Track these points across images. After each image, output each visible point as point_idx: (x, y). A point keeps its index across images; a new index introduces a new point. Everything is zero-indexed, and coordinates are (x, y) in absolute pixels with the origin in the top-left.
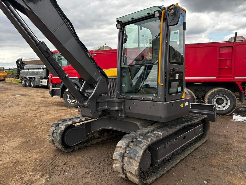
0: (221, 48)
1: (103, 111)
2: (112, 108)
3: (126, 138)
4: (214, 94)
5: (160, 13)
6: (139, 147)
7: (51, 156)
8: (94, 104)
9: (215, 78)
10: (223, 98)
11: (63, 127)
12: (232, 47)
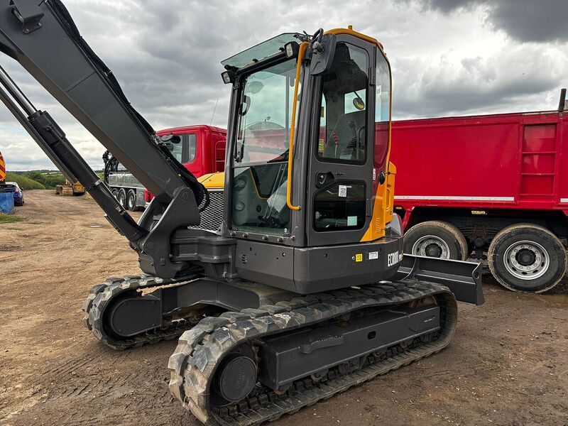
0: (527, 128)
1: (190, 263)
2: (205, 258)
3: (203, 323)
4: (509, 239)
5: (295, 46)
6: (218, 345)
7: (78, 355)
8: (163, 246)
9: (511, 199)
10: (534, 250)
11: (108, 295)
12: (555, 124)
